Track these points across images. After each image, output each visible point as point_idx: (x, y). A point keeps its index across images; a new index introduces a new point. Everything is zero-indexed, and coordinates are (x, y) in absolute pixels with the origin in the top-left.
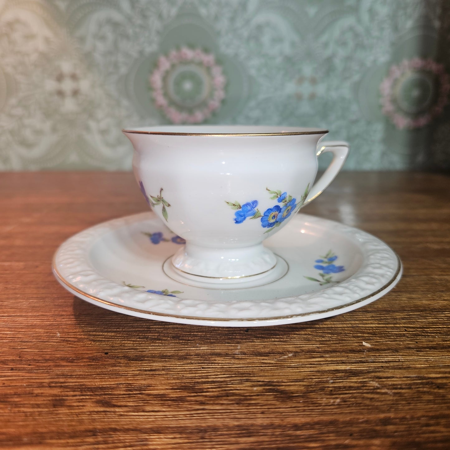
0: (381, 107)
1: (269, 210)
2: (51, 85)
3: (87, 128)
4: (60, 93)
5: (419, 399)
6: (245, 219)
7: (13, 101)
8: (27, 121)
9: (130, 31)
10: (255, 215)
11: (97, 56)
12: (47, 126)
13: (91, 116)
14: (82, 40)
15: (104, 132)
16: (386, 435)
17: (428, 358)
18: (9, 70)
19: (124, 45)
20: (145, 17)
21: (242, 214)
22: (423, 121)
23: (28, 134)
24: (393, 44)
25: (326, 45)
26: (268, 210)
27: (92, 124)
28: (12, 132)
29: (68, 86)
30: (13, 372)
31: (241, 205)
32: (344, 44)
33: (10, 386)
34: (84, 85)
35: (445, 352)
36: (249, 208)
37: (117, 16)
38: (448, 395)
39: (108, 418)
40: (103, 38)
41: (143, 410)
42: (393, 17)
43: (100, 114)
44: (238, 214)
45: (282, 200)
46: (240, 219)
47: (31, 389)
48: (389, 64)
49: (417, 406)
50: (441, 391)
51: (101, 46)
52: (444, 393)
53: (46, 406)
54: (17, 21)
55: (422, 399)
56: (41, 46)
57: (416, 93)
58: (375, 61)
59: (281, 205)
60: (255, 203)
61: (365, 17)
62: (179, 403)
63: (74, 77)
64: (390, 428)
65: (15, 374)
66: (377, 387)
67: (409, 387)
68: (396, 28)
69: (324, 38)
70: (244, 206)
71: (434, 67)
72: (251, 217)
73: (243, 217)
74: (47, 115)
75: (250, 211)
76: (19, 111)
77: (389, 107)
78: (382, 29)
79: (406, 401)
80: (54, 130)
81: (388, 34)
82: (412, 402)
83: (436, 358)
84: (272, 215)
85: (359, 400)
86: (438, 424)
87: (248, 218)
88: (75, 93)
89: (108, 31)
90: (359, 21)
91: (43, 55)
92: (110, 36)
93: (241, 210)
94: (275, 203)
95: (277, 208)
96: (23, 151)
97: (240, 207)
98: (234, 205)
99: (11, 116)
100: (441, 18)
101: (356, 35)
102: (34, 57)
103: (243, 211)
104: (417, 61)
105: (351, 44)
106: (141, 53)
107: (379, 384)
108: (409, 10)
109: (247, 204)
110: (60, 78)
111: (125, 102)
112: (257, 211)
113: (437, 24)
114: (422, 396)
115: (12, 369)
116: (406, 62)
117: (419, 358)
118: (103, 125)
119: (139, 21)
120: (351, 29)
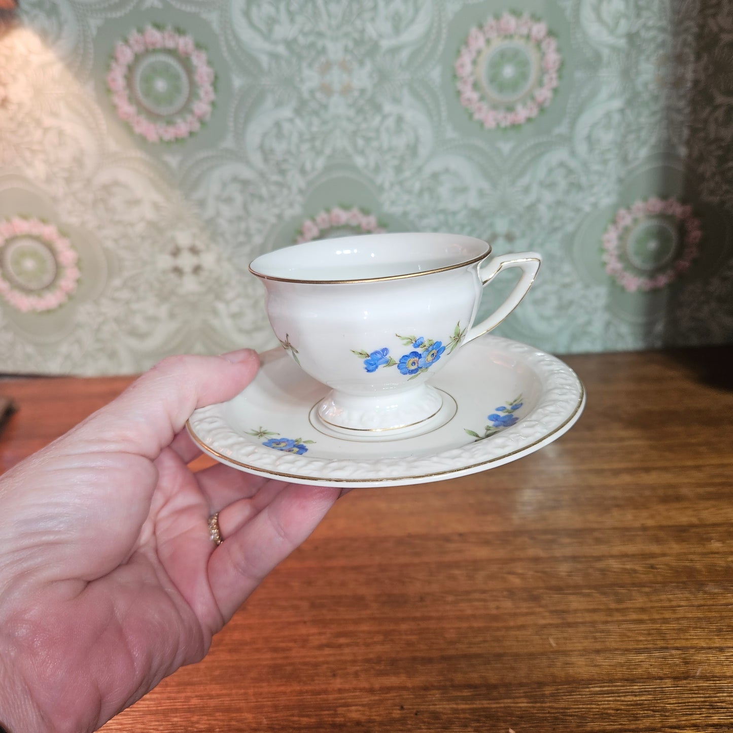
0: (604, 264)
1: (405, 357)
2: (165, 261)
3: (215, 312)
4: (178, 271)
6: (377, 367)
7: (117, 282)
8: (135, 306)
9: (264, 191)
10: (389, 363)
11: (223, 224)
12: (163, 311)
14: (202, 204)
15: (235, 316)
18: (109, 244)
19: (256, 208)
20: (282, 172)
21: (372, 362)
22: (663, 280)
23: (138, 321)
24: (620, 181)
25: (527, 190)
26: (403, 357)
27: (221, 306)
28: (117, 320)
29: (186, 261)
31: (369, 354)
32: (552, 186)
34: (208, 260)
36: (379, 356)
37: (246, 173)
40: (229, 200)
42: (621, 145)
44: (367, 362)
45: (419, 345)
46: (371, 368)
48: (615, 207)
51: (227, 211)
54: (116, 183)
56: (149, 214)
57: (652, 245)
58: (595, 205)
59: (420, 350)
60: (385, 351)
61: (582, 148)
63: (194, 250)
68: (625, 160)
69: (525, 180)
70: (372, 354)
71: (678, 210)
72: (384, 365)
73: (375, 366)
74: (163, 298)
75: (381, 359)
76: (125, 294)
77: (615, 265)
78: (605, 162)
80: (172, 316)
81: (614, 168)
84: (411, 362)
87: (380, 367)
88: (197, 269)
89: (234, 191)
90: (573, 153)
91: (152, 225)
92: (239, 199)
93: (369, 358)
94: (410, 349)
95: (415, 354)
96: (133, 343)
97: (368, 356)
98: (361, 354)
99: (114, 300)
100: (689, 143)
101: (570, 172)
102: (140, 228)
103: (373, 360)
104: (656, 204)
105: (563, 184)
106: (280, 217)
108: (643, 134)
109: (376, 353)
110: (176, 252)
112: (390, 359)
113: (683, 151)
116: (639, 204)
118: (234, 308)
119: (275, 178)
120: (562, 164)
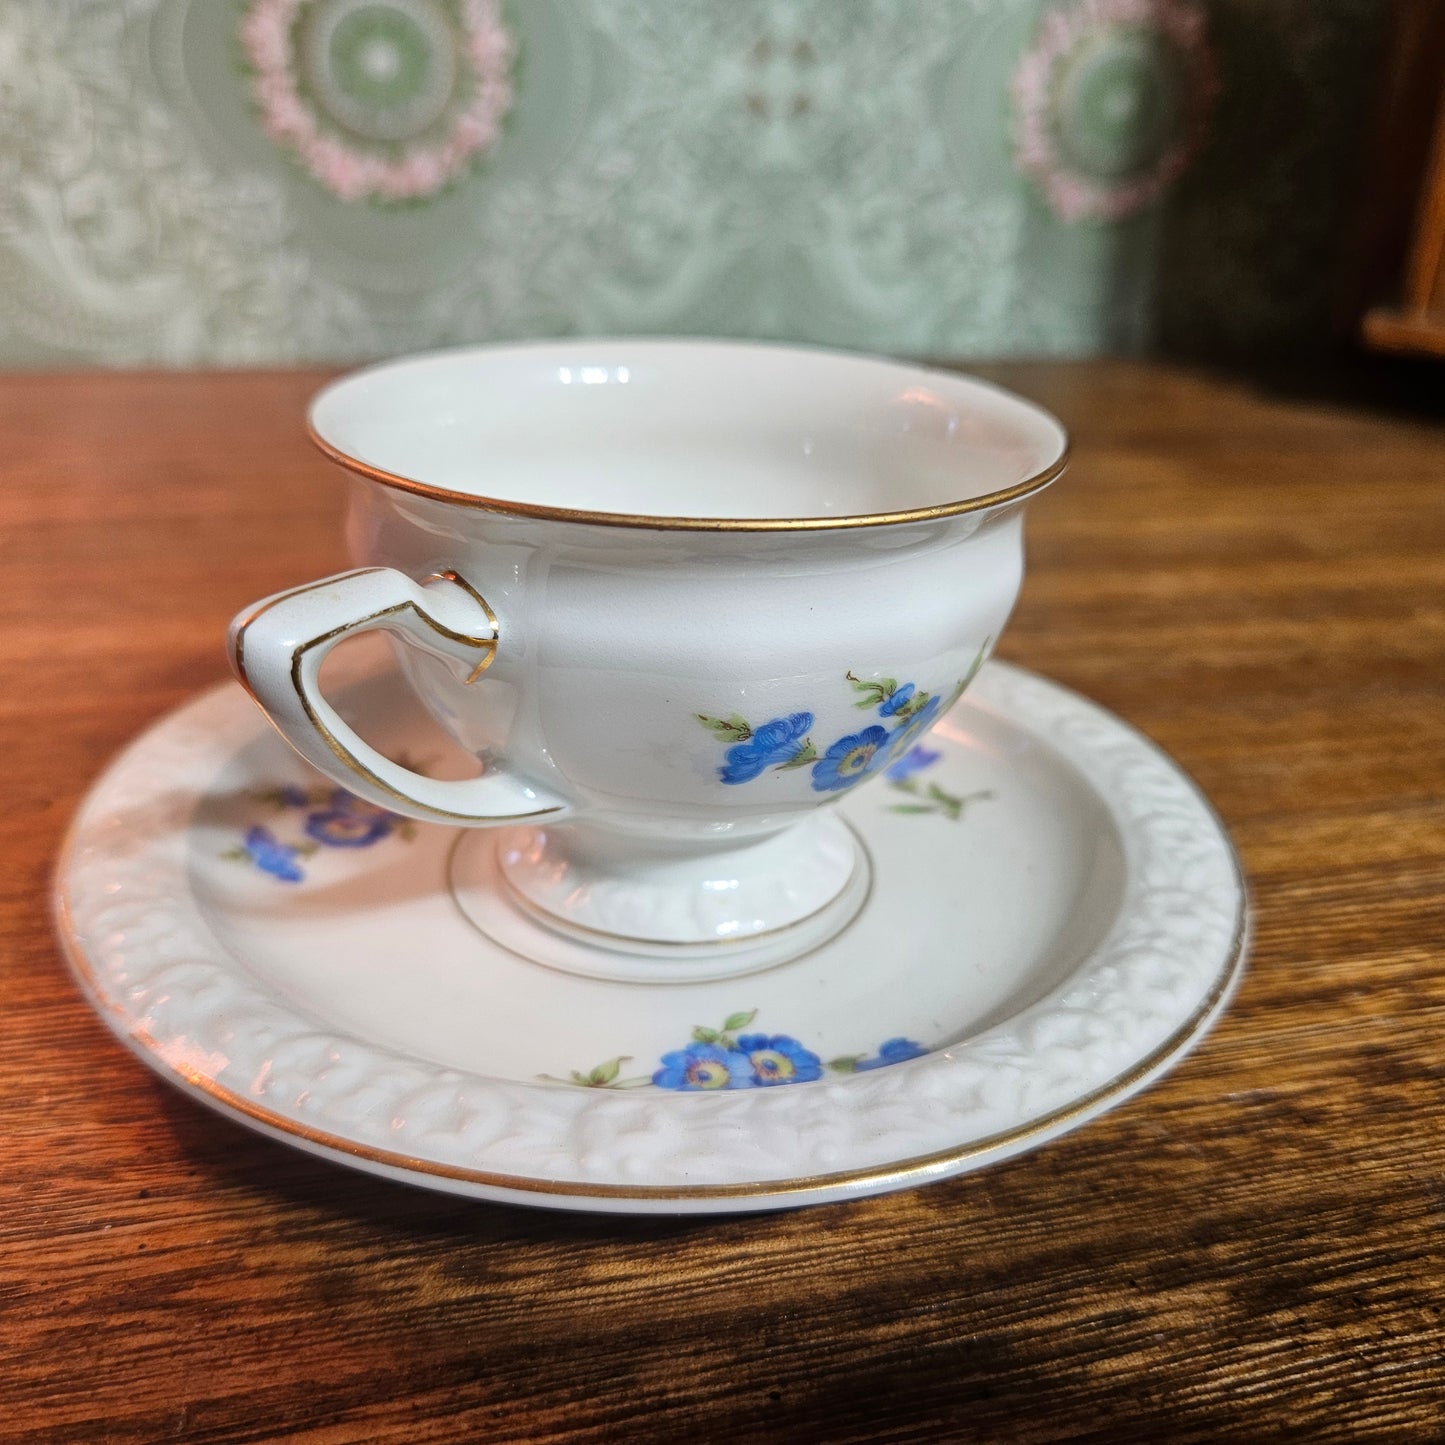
5: (1267, 1160)
13: (32, 164)
16: (1212, 1272)
17: (1266, 1037)
30: (151, 1204)
33: (164, 1252)
35: (1303, 1014)
38: (1331, 1141)
39: (499, 1319)
41: (585, 1279)
43: (65, 158)
47: (234, 1252)
49: (1268, 1180)
50: (1314, 1131)
52: (1322, 1137)
53: (302, 1302)
55: (1274, 1158)
62: (673, 1244)
64: (1221, 1251)
65: (160, 1208)
66: (1161, 1135)
67: (1239, 1128)
79: (1239, 1169)
82: (1252, 1171)
83: (1285, 1033)
85: (1129, 1182)
86: (1323, 1228)
107: (1166, 1128)
111: (155, 117)
114: (1274, 1151)
115: (144, 1194)
117: (1243, 1037)
